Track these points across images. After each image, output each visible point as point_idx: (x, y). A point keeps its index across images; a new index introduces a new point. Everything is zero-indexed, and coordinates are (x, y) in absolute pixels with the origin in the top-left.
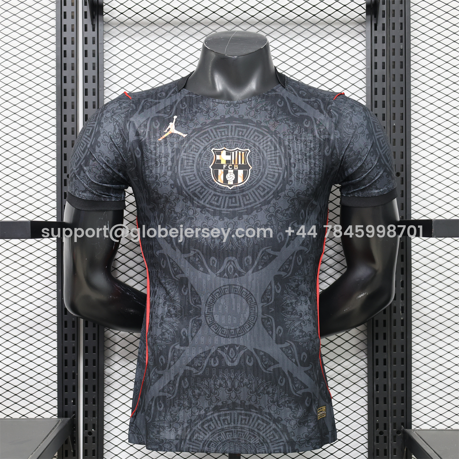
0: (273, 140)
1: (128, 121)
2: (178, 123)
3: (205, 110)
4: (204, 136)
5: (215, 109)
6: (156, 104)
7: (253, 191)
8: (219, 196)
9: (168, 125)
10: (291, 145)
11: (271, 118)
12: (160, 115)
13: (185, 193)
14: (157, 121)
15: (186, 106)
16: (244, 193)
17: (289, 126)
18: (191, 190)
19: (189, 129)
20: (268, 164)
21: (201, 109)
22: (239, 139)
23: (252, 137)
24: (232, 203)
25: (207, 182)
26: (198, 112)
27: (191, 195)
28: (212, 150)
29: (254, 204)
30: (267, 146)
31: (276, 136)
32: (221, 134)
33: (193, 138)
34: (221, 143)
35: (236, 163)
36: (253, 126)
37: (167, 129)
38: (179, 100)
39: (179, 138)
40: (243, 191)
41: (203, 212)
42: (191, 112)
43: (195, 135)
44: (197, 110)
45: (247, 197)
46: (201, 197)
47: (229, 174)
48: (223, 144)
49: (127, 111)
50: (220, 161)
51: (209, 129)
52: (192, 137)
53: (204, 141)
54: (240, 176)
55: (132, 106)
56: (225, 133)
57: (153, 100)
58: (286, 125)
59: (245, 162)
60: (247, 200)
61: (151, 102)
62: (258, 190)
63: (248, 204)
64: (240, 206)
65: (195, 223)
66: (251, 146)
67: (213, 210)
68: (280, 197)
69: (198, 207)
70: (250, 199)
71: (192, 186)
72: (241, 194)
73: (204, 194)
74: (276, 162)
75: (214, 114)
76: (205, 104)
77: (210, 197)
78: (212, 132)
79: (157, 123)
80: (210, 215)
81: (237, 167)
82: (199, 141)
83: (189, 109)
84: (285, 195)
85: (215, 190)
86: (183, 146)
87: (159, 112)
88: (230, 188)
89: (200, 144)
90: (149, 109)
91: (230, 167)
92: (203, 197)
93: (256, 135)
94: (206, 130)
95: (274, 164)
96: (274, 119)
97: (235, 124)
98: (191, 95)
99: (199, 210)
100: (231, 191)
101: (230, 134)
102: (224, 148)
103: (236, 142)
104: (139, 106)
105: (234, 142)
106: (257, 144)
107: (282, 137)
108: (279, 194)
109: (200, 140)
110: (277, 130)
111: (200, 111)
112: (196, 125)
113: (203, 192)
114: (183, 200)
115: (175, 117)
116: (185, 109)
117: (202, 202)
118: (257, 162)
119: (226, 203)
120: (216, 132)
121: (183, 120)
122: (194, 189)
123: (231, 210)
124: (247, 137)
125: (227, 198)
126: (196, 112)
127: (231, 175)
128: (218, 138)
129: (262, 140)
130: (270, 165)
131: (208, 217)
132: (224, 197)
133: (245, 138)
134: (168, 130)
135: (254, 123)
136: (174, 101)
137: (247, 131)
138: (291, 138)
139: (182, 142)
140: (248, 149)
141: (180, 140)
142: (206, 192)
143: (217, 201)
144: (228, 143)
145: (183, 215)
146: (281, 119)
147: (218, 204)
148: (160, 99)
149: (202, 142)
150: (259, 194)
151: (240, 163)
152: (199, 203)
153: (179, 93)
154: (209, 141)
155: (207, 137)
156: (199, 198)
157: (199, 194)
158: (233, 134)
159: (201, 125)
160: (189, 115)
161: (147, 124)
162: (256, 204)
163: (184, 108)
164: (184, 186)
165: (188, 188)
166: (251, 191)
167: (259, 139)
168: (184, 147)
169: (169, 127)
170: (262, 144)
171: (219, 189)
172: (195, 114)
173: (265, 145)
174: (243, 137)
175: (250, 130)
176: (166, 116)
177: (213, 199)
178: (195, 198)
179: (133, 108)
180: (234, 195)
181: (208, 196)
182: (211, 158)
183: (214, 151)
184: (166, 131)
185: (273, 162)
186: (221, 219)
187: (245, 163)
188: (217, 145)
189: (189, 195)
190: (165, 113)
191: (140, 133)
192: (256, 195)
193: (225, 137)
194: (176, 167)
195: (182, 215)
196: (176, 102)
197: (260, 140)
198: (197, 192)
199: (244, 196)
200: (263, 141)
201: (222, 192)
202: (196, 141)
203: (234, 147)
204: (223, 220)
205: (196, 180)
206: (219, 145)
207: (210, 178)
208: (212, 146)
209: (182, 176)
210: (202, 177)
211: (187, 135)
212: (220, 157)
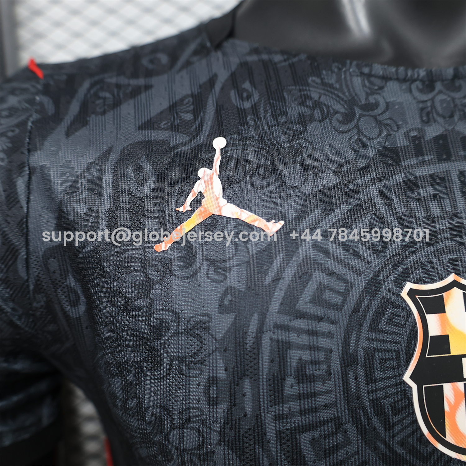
1: (21, 167)
2: (233, 171)
3: (338, 107)
5: (377, 105)
6: (136, 92)
9: (193, 179)
12: (155, 135)
14: (144, 162)
15: (256, 97)
19: (288, 197)
21: (317, 104)
25: (399, 450)
26: (312, 119)
28: (404, 294)
32: (427, 209)
34: (437, 254)
37: (190, 198)
38: (223, 76)
42: (282, 119)
44: (307, 111)
48: (445, 258)
49: (18, 125)
53: (362, 250)
55: (41, 104)
56: (441, 205)
57: (123, 80)
61: (118, 86)
76: (331, 86)
78: (390, 205)
79: (141, 169)
82: (341, 253)
83: (272, 106)
86: (270, 278)
87: (149, 125)
90: (109, 115)
98: (265, 57)
102: (452, 277)
104: (69, 102)
111: (317, 114)
112: (317, 176)
115: (219, 143)
116: (255, 109)
121: (254, 156)
126: (303, 120)
134: (196, 204)
136: (204, 78)
139: (265, 257)
141: (253, 250)
144: (462, 253)
148: (149, 74)
149: (357, 255)
153: (219, 54)
154: (385, 246)
159: (337, 172)
160: (276, 131)
161: (100, 178)
163: (247, 105)
168: (276, 282)
169: (198, 187)
172: (300, 128)
176: (181, 138)
179: (42, 110)
182: (406, 332)
183: (412, 293)
184: (187, 207)
188: (423, 265)
190: (174, 128)
191: (71, 218)
193: (445, 224)
196: (212, 81)
202: (327, 253)
205: (348, 448)
206: (431, 262)
207: (409, 430)
208: (400, 269)
209: (279, 434)
210: (375, 429)
211: (282, 222)
212: (444, 323)
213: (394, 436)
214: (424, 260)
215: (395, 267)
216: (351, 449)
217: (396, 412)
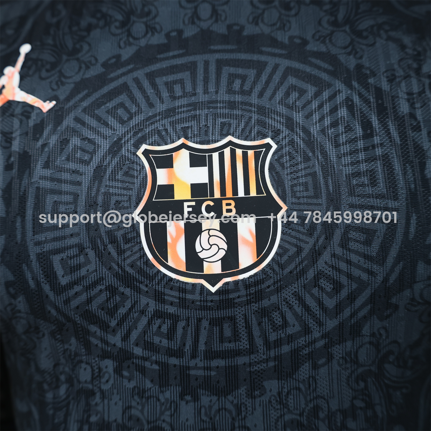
0: (356, 99)
3: (120, 17)
4: (110, 105)
5: (149, 13)
7: (295, 294)
8: (175, 319)
10: (419, 113)
11: (335, 23)
13: (54, 312)
16: (266, 303)
17: (403, 47)
18: (74, 303)
19: (63, 84)
20: (344, 190)
21: (104, 16)
22: (232, 105)
23: (279, 96)
24: (222, 340)
26: (97, 26)
27: (78, 319)
28: (140, 153)
29: (302, 341)
30: (334, 124)
31: (367, 86)
33: (72, 115)
34: (172, 124)
35: (229, 193)
36: (280, 56)
39: (28, 117)
40: (259, 296)
41: (125, 373)
42: (75, 29)
43: (82, 100)
44: (94, 21)
45: (276, 315)
46: (113, 323)
47: (204, 235)
48: (179, 127)
50: (169, 189)
51: (128, 79)
52: (70, 110)
53: (111, 121)
54: (246, 242)
56: (183, 88)
58: (392, 46)
59: (261, 186)
60: (275, 329)
62: (315, 291)
63: (278, 343)
64: (252, 350)
65: (100, 408)
66: (279, 126)
67: (156, 367)
68: (396, 307)
69: (105, 355)
70: (285, 324)
71: (77, 288)
72: (255, 306)
73: (122, 311)
74: (373, 182)
75: (147, 26)
77: (144, 321)
78: (141, 88)
80: (148, 384)
81: (232, 207)
82: (94, 123)
83: (72, 20)
84: (413, 299)
85: (159, 297)
86: (40, 143)
88: (213, 289)
89: (98, 133)
91: (209, 209)
92: (120, 324)
93: (293, 88)
94: (121, 81)
95: (369, 190)
96: (347, 28)
97: (217, 56)
99: (109, 365)
100: (217, 298)
101: (200, 90)
102: (182, 141)
103: (224, 116)
105: (216, 116)
106: (298, 117)
107: (385, 86)
108: (394, 300)
109: (99, 119)
110: (366, 62)
111: (101, 23)
112: (88, 68)
113: (116, 307)
114: (53, 334)
115: (25, 49)
116: (59, 23)
117: (116, 340)
118: (306, 184)
119: (202, 340)
120: (154, 85)
121: (47, 56)
122: (83, 297)
123: (221, 363)
124: (261, 95)
125: (205, 323)
126: (89, 28)
127: (213, 240)
128: (161, 108)
129: (315, 105)
130: (352, 193)
131: (144, 391)
132: (193, 322)
133: (254, 99)
135: (282, 46)
137: (258, 76)
138: (416, 89)
139: (39, 128)
140: (268, 140)
141: (31, 123)
142: (128, 304)
143: (170, 335)
144: (193, 123)
145: (63, 378)
146: (372, 27)
147: (175, 345)
149: (106, 124)
150: (320, 304)
151: (241, 193)
152: (107, 343)
154: (131, 118)
155: (122, 105)
156: (105, 327)
157: (102, 314)
158: (212, 89)
159: (104, 65)
160: (68, 37)
162: (309, 338)
163: (55, 20)
164: (46, 288)
165: (64, 297)
166: (287, 293)
167: (303, 100)
168: (44, 146)
169: (3, 81)
170: (316, 117)
171: (173, 293)
172: (85, 34)
173: (327, 121)
174: (246, 98)
175: (268, 69)
177: (155, 327)
178: (93, 328)
180: (228, 312)
181: (138, 320)
182: (137, 182)
183: (146, 153)
185: (365, 180)
186: (188, 398)
187: (259, 191)
188: (159, 132)
189: (68, 319)
192: (307, 308)
193: (184, 101)
194: (19, 220)
195: (58, 379)
197: (309, 102)
198: (94, 306)
199: (264, 313)
200: (321, 106)
201: (183, 303)
202: (83, 124)
203: (217, 137)
204: (196, 398)
205: (88, 267)
206: (166, 130)
207: (138, 255)
208: (140, 135)
209: (38, 255)
210: (109, 253)
211: (54, 102)
212: (171, 176)
213: (124, 259)
214: (161, 128)
215: (135, 134)
216: (92, 267)
217: (127, 241)
